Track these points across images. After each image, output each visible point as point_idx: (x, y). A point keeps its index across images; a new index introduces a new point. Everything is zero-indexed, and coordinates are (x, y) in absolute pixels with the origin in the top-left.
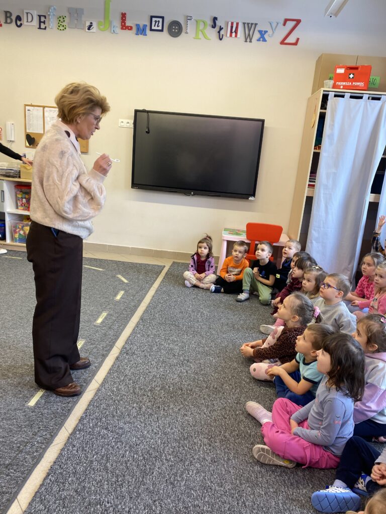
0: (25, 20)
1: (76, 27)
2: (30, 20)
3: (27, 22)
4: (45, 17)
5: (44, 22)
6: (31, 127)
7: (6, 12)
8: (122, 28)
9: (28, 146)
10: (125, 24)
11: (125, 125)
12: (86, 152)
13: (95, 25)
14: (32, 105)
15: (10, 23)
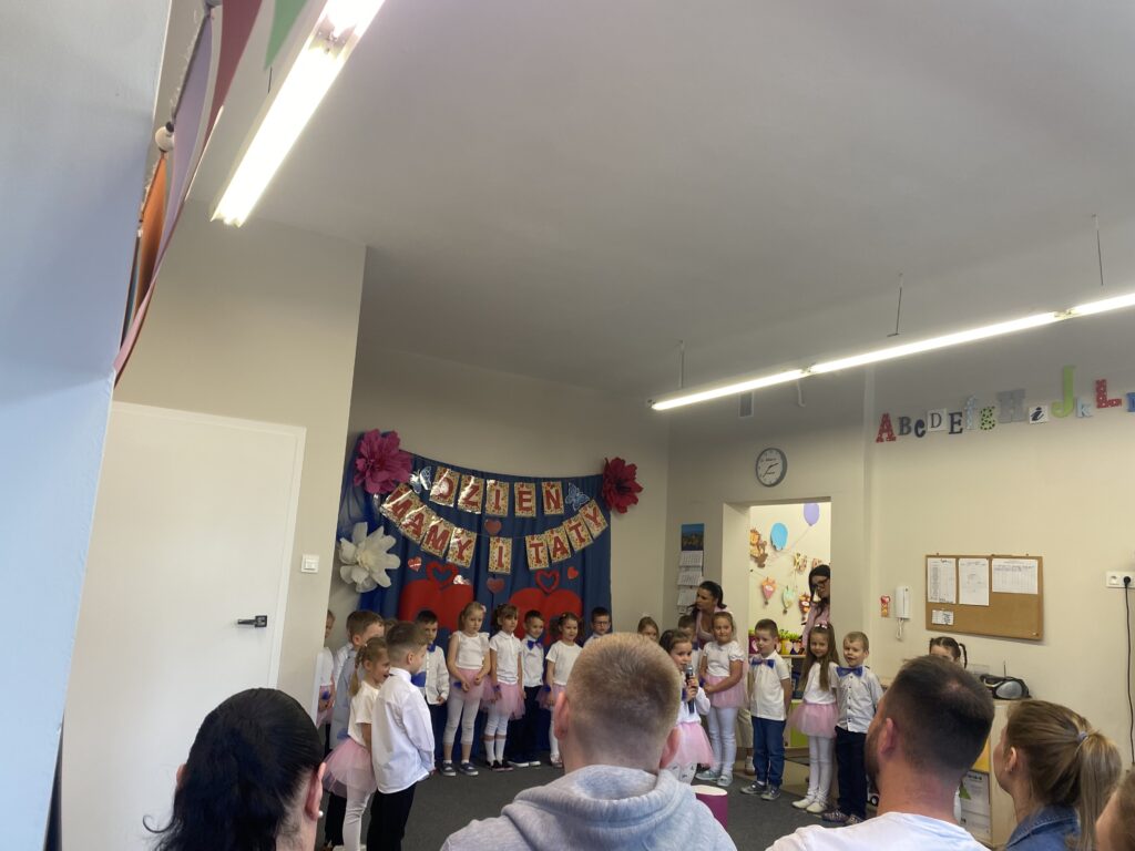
0: (930, 424)
1: (1012, 419)
2: (935, 424)
3: (933, 426)
4: (960, 414)
5: (959, 423)
6: (935, 592)
7: (902, 419)
8: (1099, 406)
9: (931, 626)
10: (1105, 397)
11: (1122, 584)
12: (1037, 639)
13: (1045, 411)
14: (937, 556)
15: (907, 433)
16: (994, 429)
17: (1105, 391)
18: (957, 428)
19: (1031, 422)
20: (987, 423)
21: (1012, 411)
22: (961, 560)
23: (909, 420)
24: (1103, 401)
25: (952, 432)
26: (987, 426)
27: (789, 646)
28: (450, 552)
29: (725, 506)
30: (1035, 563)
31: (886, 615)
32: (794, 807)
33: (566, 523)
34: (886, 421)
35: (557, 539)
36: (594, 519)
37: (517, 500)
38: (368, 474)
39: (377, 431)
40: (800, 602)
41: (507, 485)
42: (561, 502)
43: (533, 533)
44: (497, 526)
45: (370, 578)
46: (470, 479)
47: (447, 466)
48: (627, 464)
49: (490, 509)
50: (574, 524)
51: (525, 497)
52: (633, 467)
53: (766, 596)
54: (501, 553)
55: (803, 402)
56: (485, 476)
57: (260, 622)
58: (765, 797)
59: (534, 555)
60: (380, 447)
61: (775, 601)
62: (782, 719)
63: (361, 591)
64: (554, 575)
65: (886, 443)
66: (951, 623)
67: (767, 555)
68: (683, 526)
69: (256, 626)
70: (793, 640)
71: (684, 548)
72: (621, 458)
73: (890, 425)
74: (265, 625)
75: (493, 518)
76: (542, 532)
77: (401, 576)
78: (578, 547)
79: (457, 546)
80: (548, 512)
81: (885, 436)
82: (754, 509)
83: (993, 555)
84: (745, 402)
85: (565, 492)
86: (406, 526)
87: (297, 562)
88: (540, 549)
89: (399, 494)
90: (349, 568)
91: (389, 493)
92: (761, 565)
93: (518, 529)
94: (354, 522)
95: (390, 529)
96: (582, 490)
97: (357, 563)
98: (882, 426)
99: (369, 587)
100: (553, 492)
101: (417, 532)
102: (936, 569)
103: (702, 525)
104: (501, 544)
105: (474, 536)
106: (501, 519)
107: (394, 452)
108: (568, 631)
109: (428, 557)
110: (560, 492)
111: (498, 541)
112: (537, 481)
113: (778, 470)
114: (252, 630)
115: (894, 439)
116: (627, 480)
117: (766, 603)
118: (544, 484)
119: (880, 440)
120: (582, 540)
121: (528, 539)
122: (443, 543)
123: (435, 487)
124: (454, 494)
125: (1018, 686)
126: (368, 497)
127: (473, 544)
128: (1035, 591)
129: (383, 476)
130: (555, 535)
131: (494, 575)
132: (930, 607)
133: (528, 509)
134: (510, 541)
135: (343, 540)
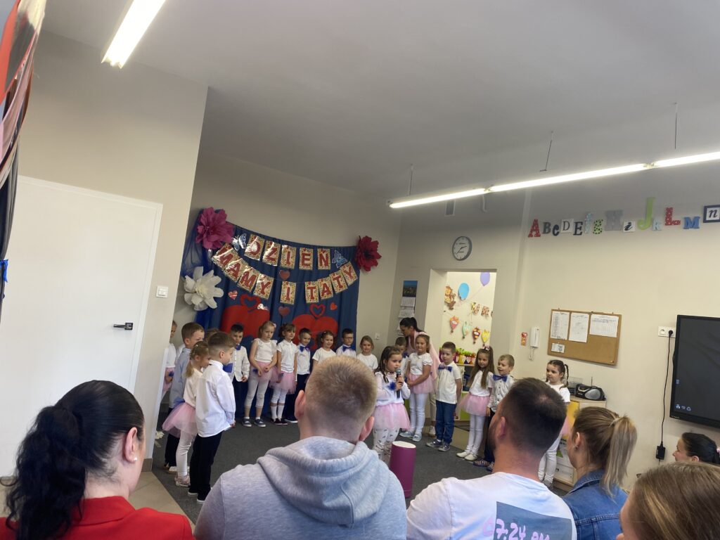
0: (562, 228)
1: (613, 228)
2: (566, 228)
3: (564, 230)
4: (582, 223)
5: (580, 228)
6: (555, 333)
7: (545, 224)
8: (667, 224)
9: (550, 353)
10: (671, 219)
11: (667, 335)
12: (613, 364)
13: (634, 225)
14: (559, 310)
15: (548, 233)
16: (601, 234)
17: (671, 215)
18: (578, 232)
19: (625, 231)
20: (597, 229)
21: (613, 224)
22: (573, 314)
23: (550, 225)
24: (669, 221)
25: (575, 234)
26: (597, 231)
27: (464, 358)
28: (256, 289)
29: (432, 271)
30: (617, 318)
31: (524, 344)
32: (458, 456)
33: (331, 275)
34: (535, 224)
35: (325, 285)
36: (349, 274)
37: (301, 259)
38: (205, 236)
39: (212, 208)
40: (474, 332)
41: (295, 249)
42: (329, 262)
43: (310, 280)
44: (287, 274)
45: (203, 302)
46: (271, 244)
47: (257, 234)
48: (372, 241)
49: (283, 264)
50: (336, 276)
51: (306, 257)
52: (376, 243)
53: (453, 327)
54: (288, 292)
55: (485, 209)
56: (281, 242)
57: (129, 327)
58: (441, 449)
59: (310, 294)
60: (214, 219)
61: (457, 330)
62: (454, 403)
63: (198, 310)
64: (322, 307)
65: (534, 239)
66: (563, 352)
67: (455, 302)
68: (405, 282)
69: (126, 329)
70: (467, 355)
71: (404, 295)
72: (369, 236)
73: (538, 227)
74: (132, 329)
75: (285, 269)
76: (316, 280)
77: (224, 302)
78: (338, 291)
79: (261, 285)
80: (320, 268)
81: (534, 233)
82: (449, 274)
83: (592, 312)
84: (450, 206)
85: (332, 256)
86: (229, 271)
87: (154, 290)
88: (314, 290)
89: (225, 250)
90: (190, 295)
91: (219, 249)
92: (451, 308)
93: (301, 277)
94: (195, 266)
95: (218, 272)
96: (343, 255)
97: (196, 292)
98: (533, 227)
99: (203, 308)
100: (324, 255)
101: (235, 275)
102: (557, 318)
103: (416, 282)
104: (289, 286)
105: (272, 280)
106: (290, 270)
107: (223, 223)
108: (327, 342)
109: (242, 291)
110: (329, 255)
111: (287, 284)
112: (315, 248)
113: (466, 250)
114: (123, 330)
115: (539, 236)
116: (372, 251)
117: (452, 332)
118: (319, 250)
119: (530, 235)
120: (341, 287)
121: (306, 283)
122: (252, 283)
123: (248, 248)
124: (260, 252)
125: (598, 391)
126: (204, 251)
127: (271, 285)
128: (615, 336)
129: (214, 238)
130: (324, 282)
131: (283, 305)
132: (551, 341)
133: (307, 265)
134: (295, 284)
135: (187, 277)
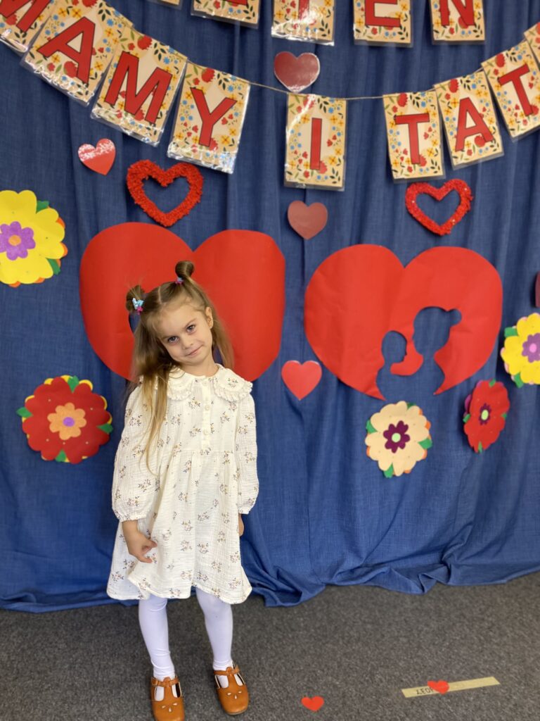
28: (178, 130)
35: (466, 105)
42: (478, 9)
43: (402, 87)
44: (309, 68)
50: (510, 67)
54: (316, 136)
64: (456, 195)
75: (296, 47)
79: (196, 114)
86: (46, 53)
88: (422, 127)
101: (80, 71)
104: (316, 111)
106: (318, 47)
111: (309, 104)
120: (531, 111)
121: (389, 101)
130: (462, 93)
131: (303, 193)
133: (391, 23)
